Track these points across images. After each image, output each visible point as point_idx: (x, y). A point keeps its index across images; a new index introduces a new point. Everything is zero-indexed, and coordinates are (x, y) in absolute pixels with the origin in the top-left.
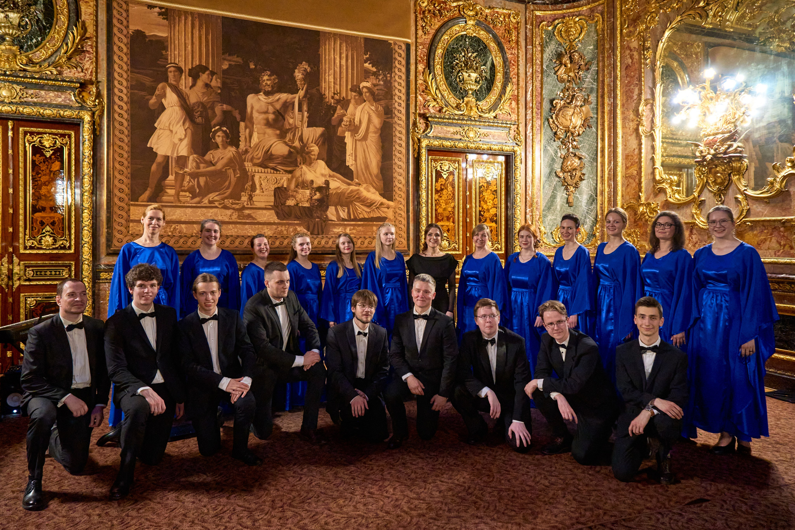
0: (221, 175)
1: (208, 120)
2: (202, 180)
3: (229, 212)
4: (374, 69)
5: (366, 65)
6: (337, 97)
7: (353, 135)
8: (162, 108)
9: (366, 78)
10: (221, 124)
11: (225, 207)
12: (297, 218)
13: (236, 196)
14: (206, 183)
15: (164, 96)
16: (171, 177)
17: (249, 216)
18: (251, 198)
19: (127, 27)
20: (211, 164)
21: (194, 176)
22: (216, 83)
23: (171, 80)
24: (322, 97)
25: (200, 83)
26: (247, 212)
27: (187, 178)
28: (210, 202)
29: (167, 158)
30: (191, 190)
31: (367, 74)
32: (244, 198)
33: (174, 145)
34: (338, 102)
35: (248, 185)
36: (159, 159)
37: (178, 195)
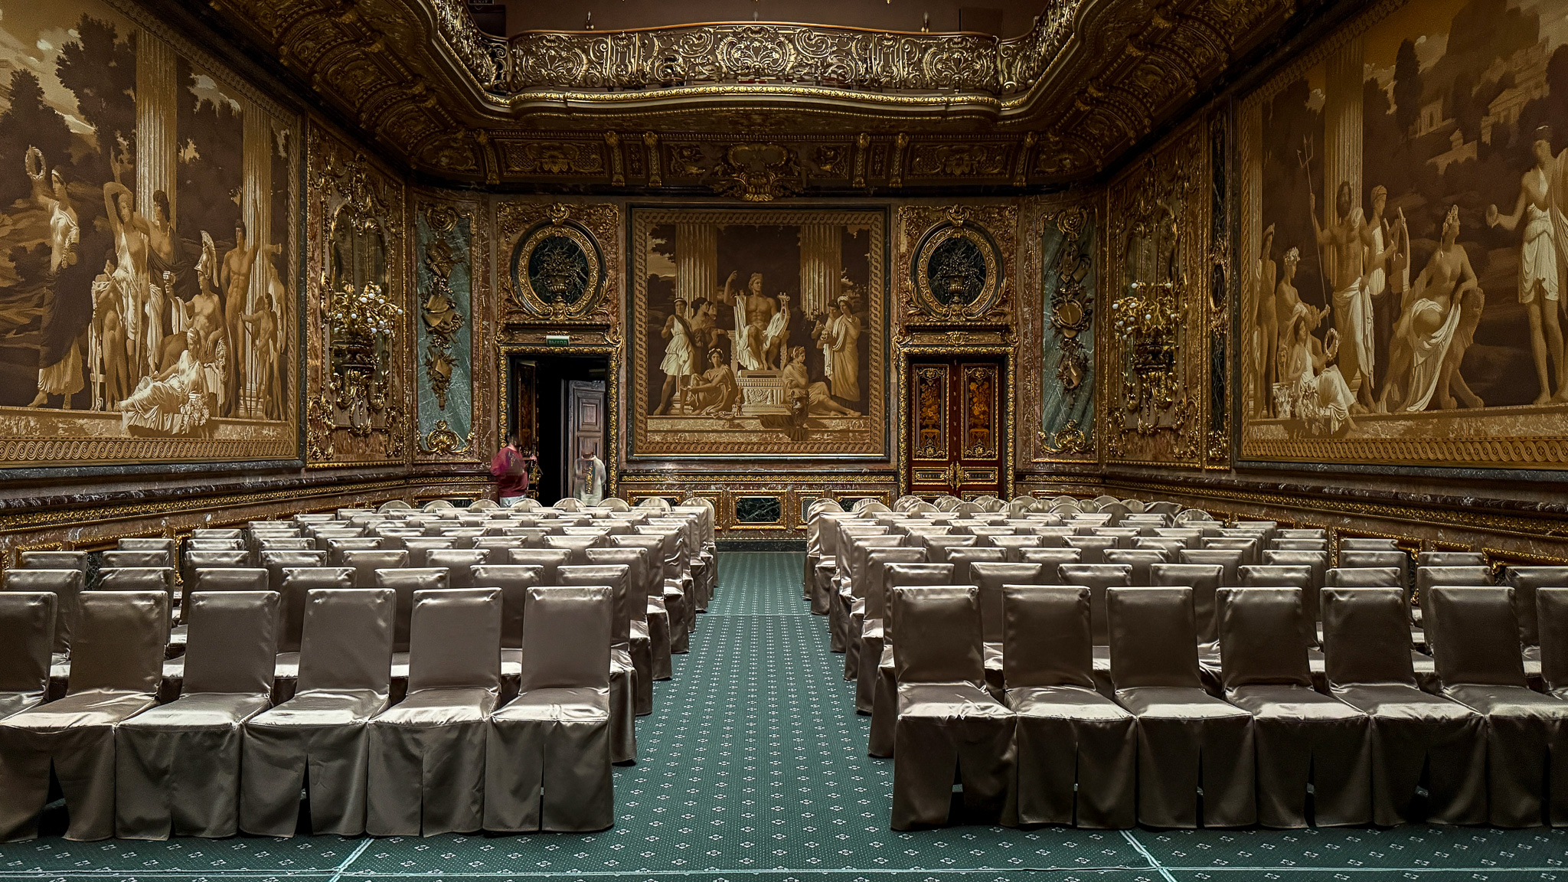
0: (716, 390)
1: (706, 344)
2: (701, 395)
3: (722, 422)
4: (851, 283)
5: (843, 280)
6: (816, 313)
7: (830, 347)
8: (671, 336)
9: (843, 293)
10: (716, 347)
11: (719, 418)
12: (780, 426)
13: (728, 408)
14: (704, 397)
15: (672, 326)
16: (678, 394)
17: (739, 425)
18: (740, 408)
19: (645, 274)
20: (708, 381)
21: (695, 392)
22: (712, 311)
23: (678, 313)
24: (803, 314)
25: (700, 312)
26: (737, 421)
27: (690, 394)
28: (707, 414)
29: (674, 377)
30: (692, 404)
31: (844, 289)
32: (735, 410)
33: (680, 367)
34: (817, 317)
35: (737, 399)
36: (668, 379)
37: (682, 407)
